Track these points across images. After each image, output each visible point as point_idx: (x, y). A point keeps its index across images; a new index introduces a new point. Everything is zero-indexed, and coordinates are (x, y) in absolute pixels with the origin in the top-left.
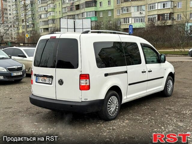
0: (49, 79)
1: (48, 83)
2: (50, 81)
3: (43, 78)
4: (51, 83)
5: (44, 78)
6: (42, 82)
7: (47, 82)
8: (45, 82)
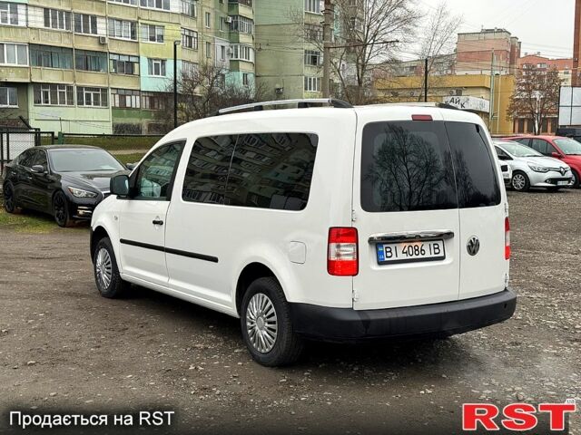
0: (432, 243)
1: (433, 255)
2: (437, 251)
3: (407, 245)
4: (441, 254)
5: (413, 244)
6: (409, 257)
7: (427, 255)
8: (420, 256)
